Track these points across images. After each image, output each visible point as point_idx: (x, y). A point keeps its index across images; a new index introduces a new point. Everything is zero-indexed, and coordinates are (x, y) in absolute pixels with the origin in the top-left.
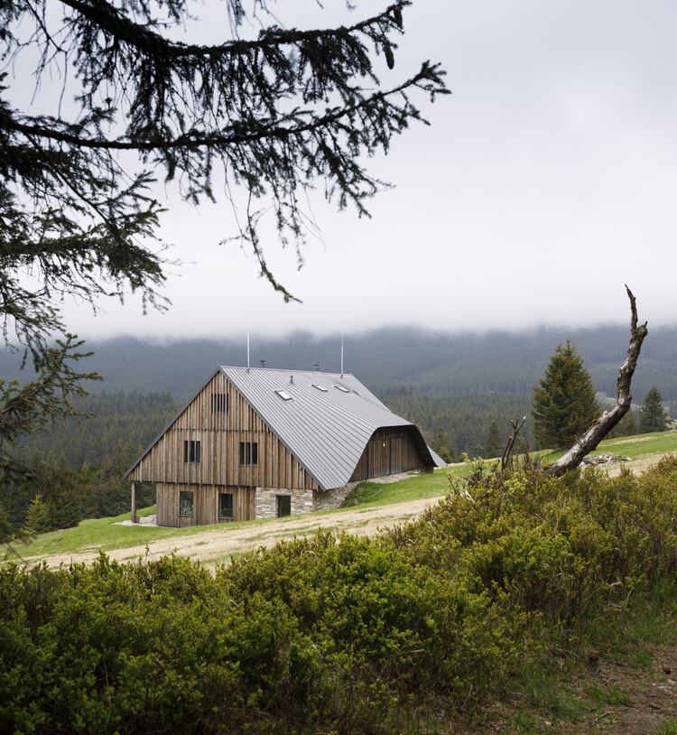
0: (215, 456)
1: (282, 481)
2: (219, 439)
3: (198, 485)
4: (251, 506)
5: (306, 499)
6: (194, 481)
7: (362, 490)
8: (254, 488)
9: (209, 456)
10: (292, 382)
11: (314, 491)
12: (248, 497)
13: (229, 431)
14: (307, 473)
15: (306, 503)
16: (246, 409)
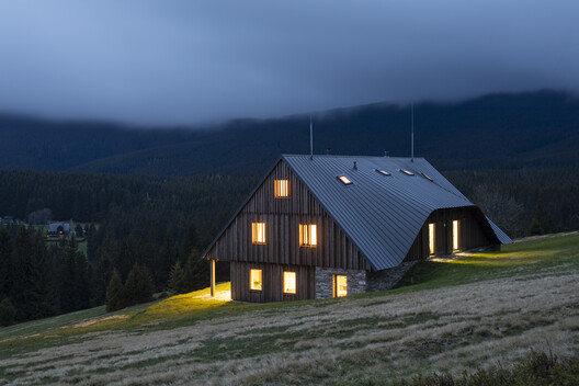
0: (279, 237)
1: (339, 261)
2: (282, 221)
3: (265, 263)
4: (311, 284)
5: (361, 278)
6: (261, 260)
7: (419, 269)
8: (314, 267)
9: (274, 237)
10: (355, 168)
11: (367, 271)
12: (309, 276)
13: (291, 215)
14: (360, 254)
15: (361, 283)
16: (306, 194)
